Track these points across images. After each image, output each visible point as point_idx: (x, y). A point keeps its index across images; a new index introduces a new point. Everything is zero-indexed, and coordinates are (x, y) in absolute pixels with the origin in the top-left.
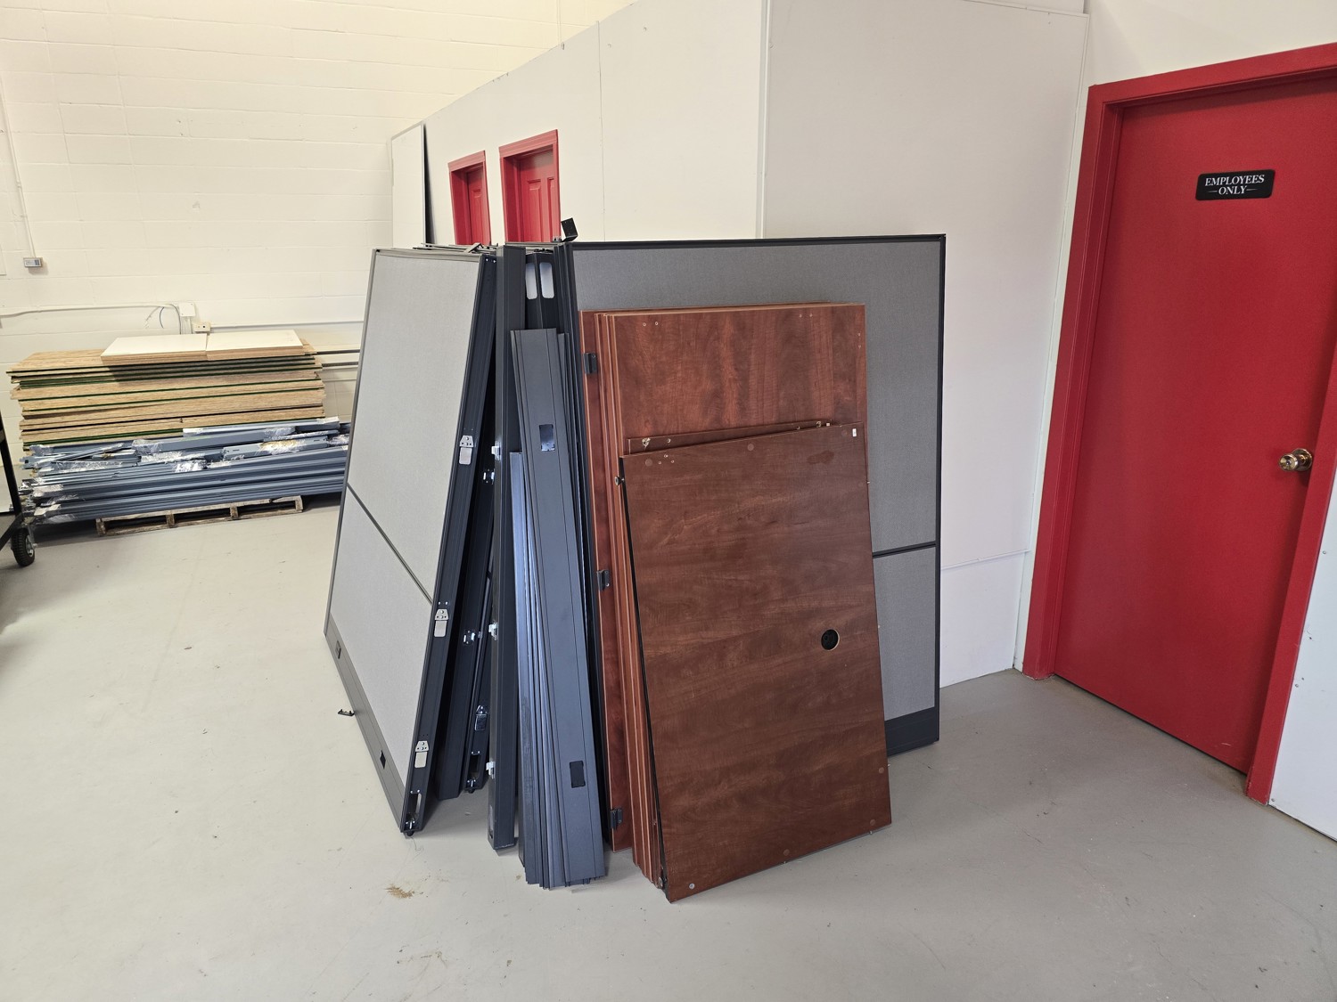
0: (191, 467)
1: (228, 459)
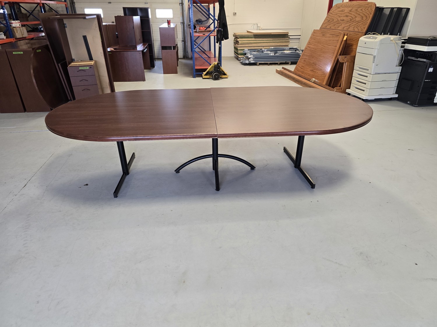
0: (272, 54)
1: (278, 53)
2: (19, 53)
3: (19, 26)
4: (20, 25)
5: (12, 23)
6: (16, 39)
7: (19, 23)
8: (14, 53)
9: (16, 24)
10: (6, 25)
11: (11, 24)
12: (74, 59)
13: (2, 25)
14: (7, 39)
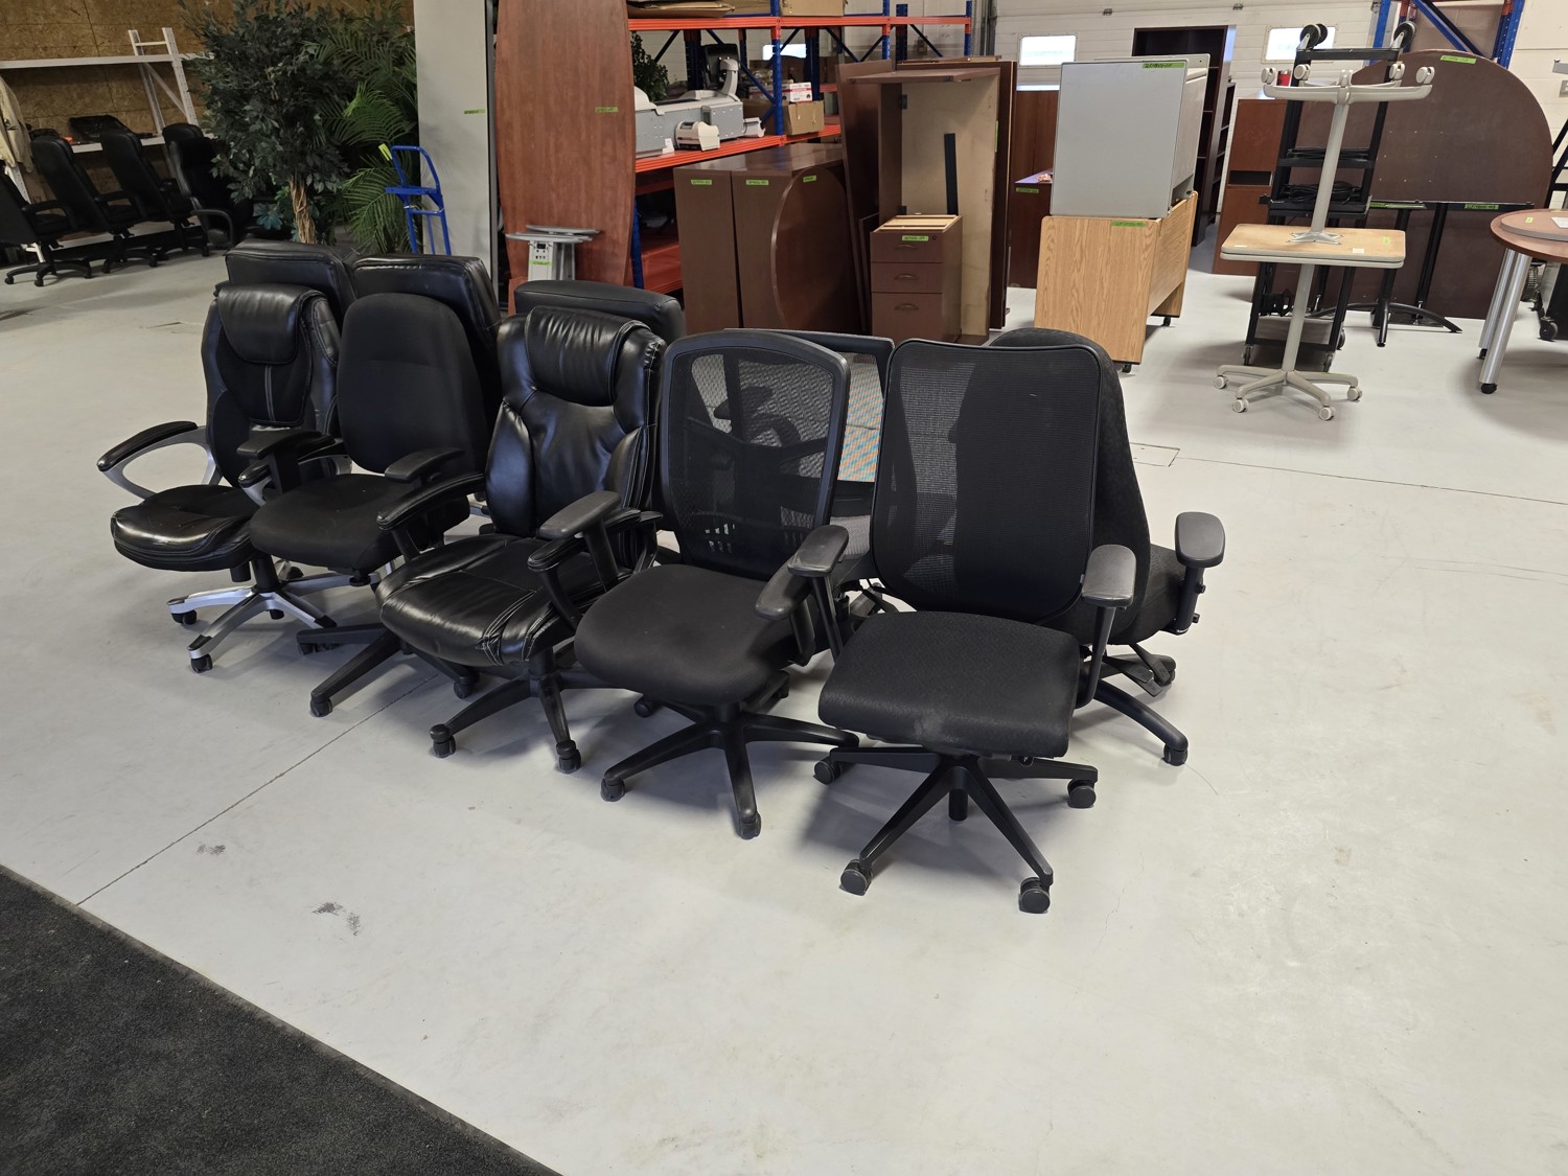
2: (760, 182)
3: (805, 99)
4: (808, 96)
5: (789, 91)
6: (790, 137)
7: (808, 89)
8: (748, 182)
9: (799, 92)
10: (772, 95)
11: (786, 94)
12: (905, 207)
13: (764, 96)
14: (767, 138)
